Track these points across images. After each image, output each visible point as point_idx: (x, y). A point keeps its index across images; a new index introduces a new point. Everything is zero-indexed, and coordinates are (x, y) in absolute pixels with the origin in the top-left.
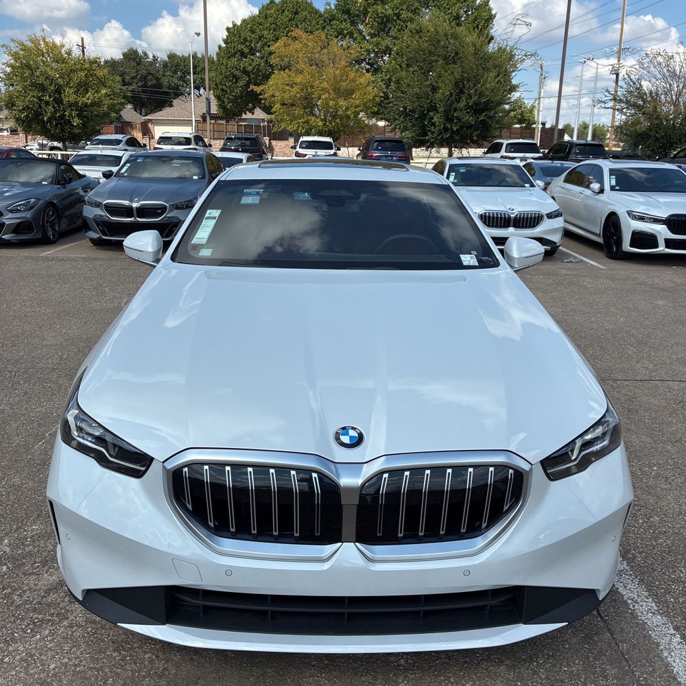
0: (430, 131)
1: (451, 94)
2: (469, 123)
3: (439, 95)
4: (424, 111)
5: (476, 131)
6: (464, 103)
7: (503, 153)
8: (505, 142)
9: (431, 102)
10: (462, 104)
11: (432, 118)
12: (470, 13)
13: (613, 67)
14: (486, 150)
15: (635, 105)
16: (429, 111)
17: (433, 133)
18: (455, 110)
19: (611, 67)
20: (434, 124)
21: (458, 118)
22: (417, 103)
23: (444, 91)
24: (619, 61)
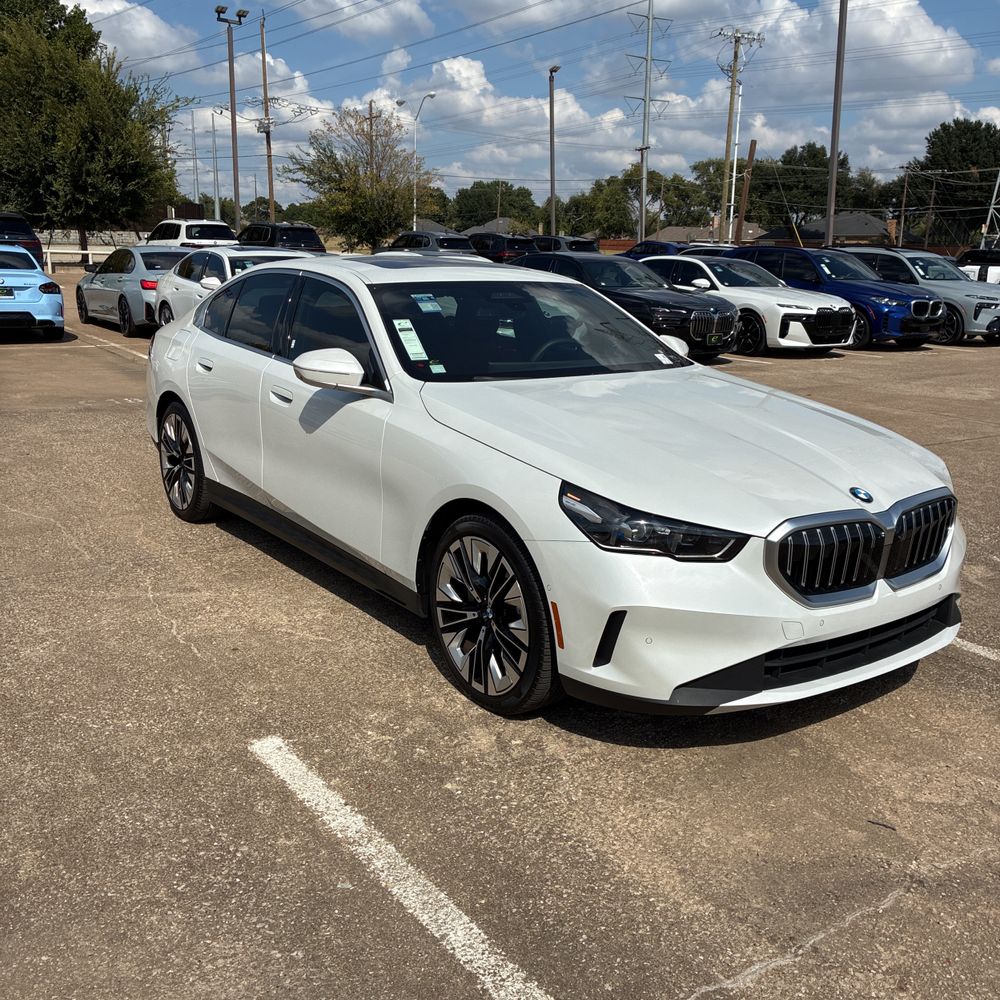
0: (49, 204)
1: (79, 149)
2: (112, 194)
3: (57, 150)
4: (36, 172)
5: (124, 206)
6: (101, 164)
7: (183, 238)
8: (184, 224)
9: (46, 159)
10: (97, 166)
11: (51, 185)
12: (57, 26)
13: (261, 123)
14: (150, 233)
15: (329, 179)
16: (43, 173)
17: (55, 207)
18: (89, 174)
19: (257, 123)
20: (55, 194)
21: (93, 186)
22: (22, 162)
23: (66, 143)
24: (267, 115)
